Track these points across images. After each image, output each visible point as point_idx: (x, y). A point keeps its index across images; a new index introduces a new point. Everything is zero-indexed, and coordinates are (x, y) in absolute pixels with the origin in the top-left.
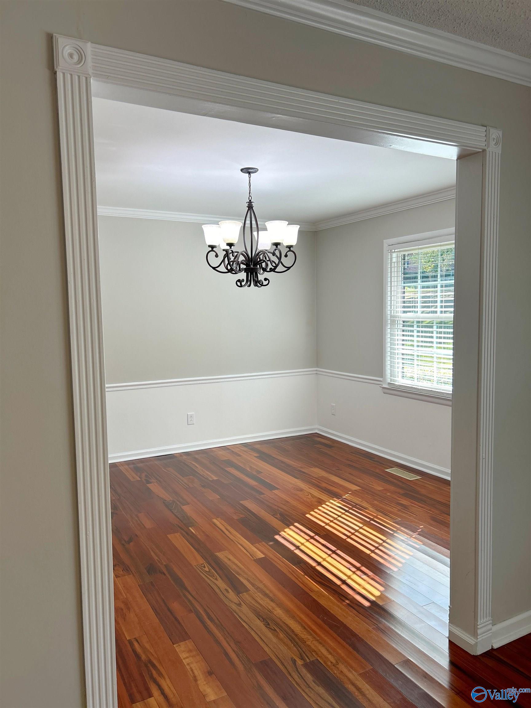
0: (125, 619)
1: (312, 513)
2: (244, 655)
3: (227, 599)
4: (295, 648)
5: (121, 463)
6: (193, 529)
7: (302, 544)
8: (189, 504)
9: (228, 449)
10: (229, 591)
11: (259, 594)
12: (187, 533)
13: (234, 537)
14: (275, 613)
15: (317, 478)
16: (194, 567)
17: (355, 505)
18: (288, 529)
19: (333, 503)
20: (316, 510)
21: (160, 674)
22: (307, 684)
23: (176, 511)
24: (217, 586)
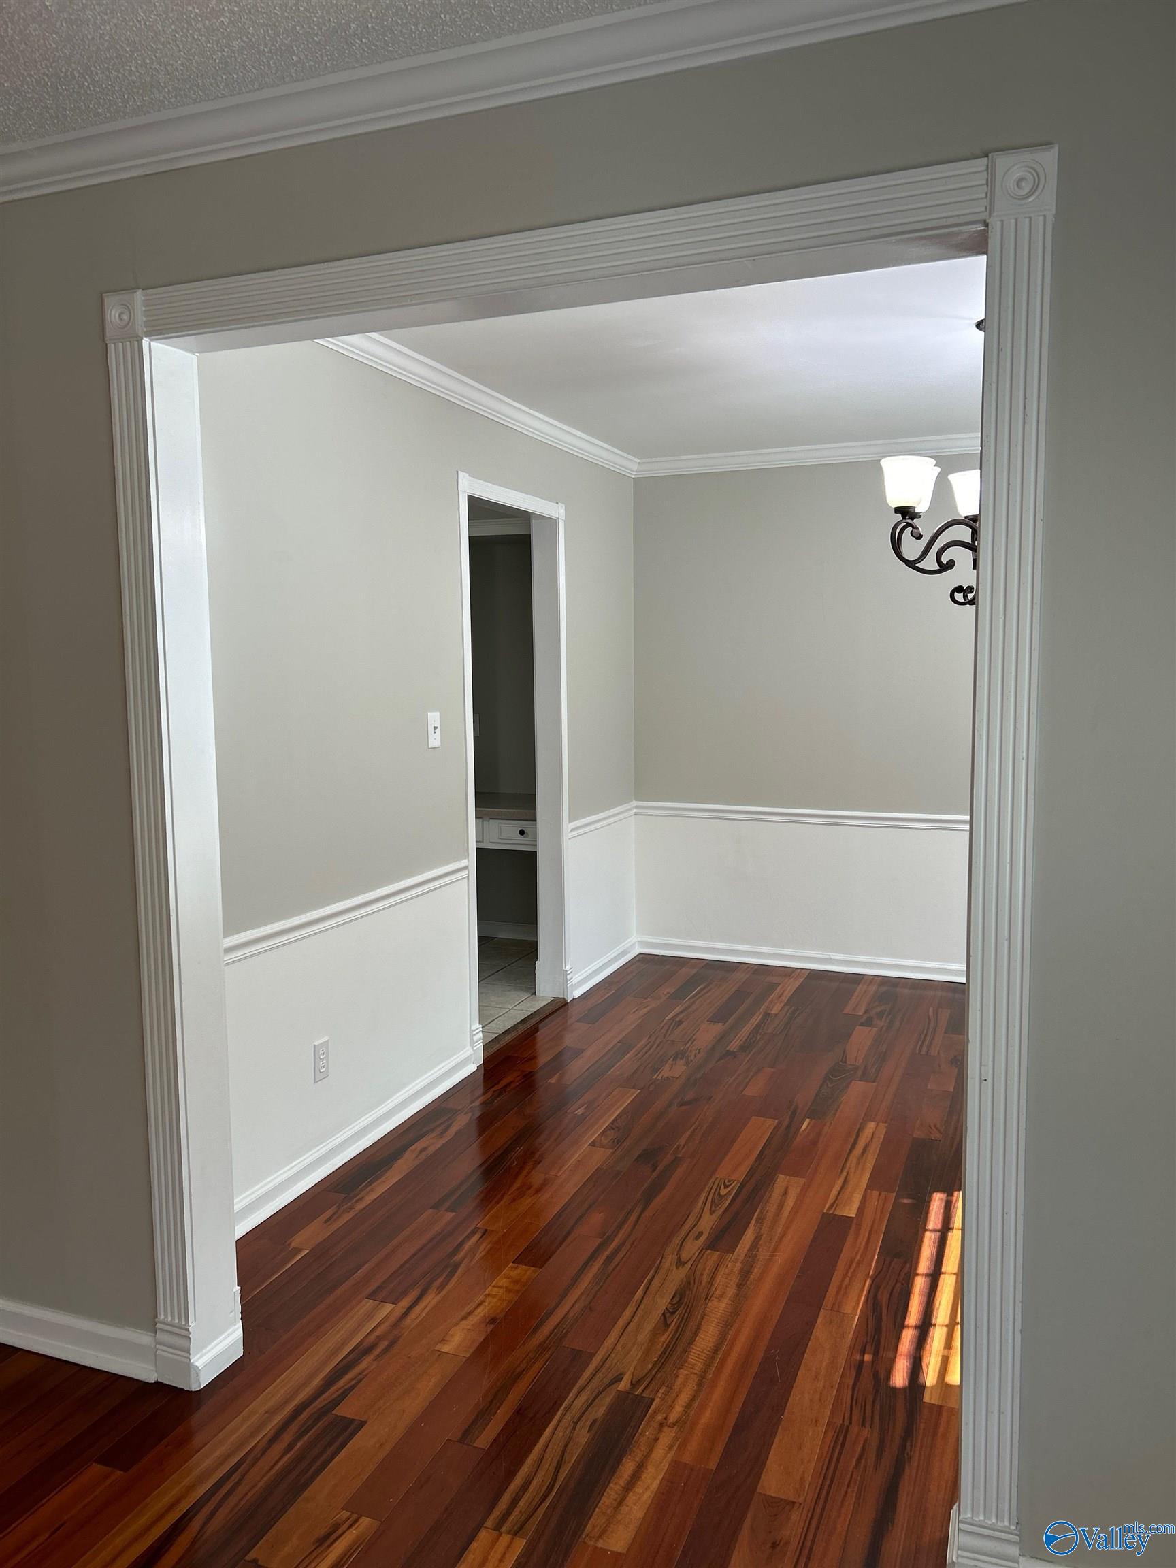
2: (568, 1329)
3: (678, 1247)
6: (808, 1123)
8: (874, 1083)
10: (702, 1237)
11: (738, 1265)
12: (789, 1126)
13: (858, 1163)
14: (712, 1304)
16: (713, 1179)
21: (442, 1287)
22: (579, 1419)
23: (830, 1086)
24: (698, 1222)
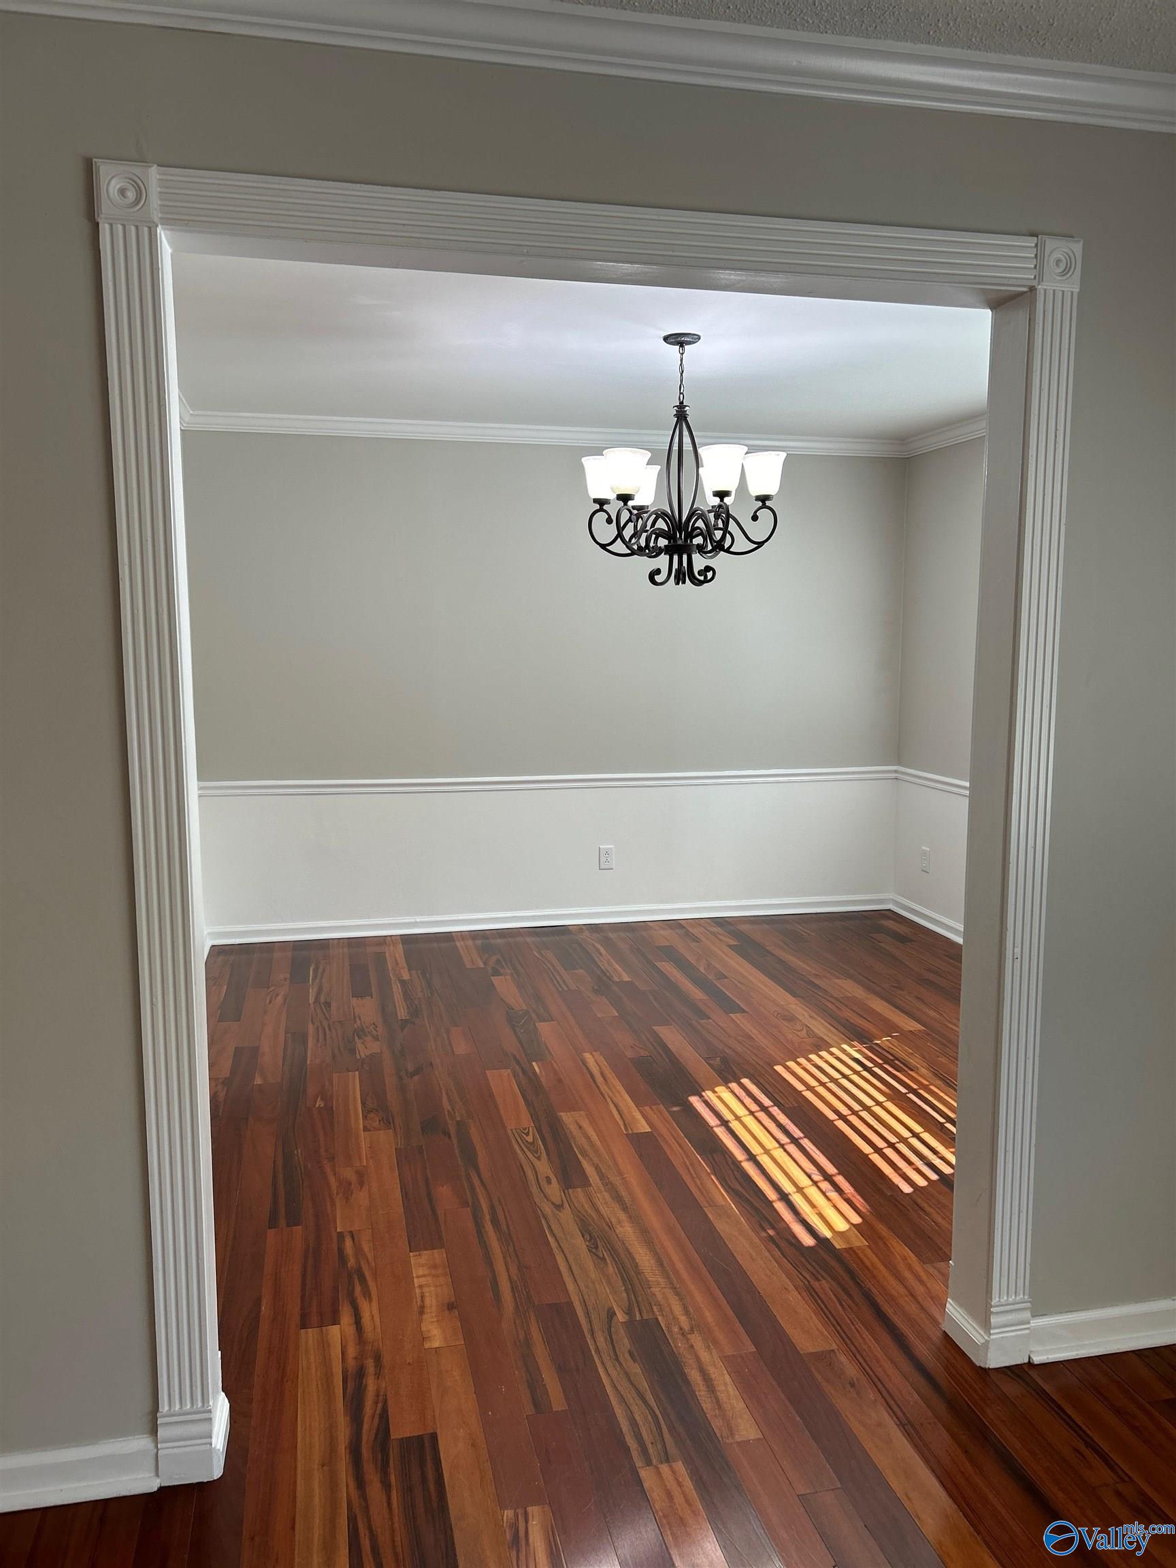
0: (347, 1199)
1: (791, 1064)
2: (525, 1290)
3: (542, 1194)
4: (624, 1295)
5: (462, 935)
6: (538, 1065)
7: (738, 1118)
8: (553, 1020)
9: (681, 926)
10: (553, 1181)
11: (605, 1194)
12: (524, 1072)
13: (610, 1088)
14: (619, 1230)
15: (841, 999)
16: (509, 1132)
17: (892, 1060)
18: (724, 1088)
19: (846, 1051)
20: (802, 1060)
21: (367, 1294)
22: (616, 1355)
23: (522, 1031)
24: (535, 1169)
